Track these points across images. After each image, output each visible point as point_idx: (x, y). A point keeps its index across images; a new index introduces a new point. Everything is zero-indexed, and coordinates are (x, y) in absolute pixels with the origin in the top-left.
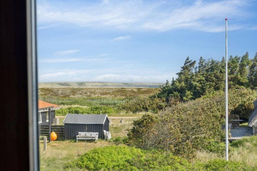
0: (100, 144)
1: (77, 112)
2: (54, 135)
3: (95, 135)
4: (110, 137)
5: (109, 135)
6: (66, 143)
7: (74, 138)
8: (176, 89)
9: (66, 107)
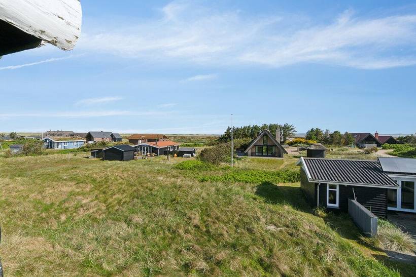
0: (191, 158)
1: (189, 146)
2: (176, 155)
3: (190, 155)
4: (195, 156)
5: (195, 155)
6: (180, 158)
7: (182, 156)
8: (224, 138)
9: (185, 144)
